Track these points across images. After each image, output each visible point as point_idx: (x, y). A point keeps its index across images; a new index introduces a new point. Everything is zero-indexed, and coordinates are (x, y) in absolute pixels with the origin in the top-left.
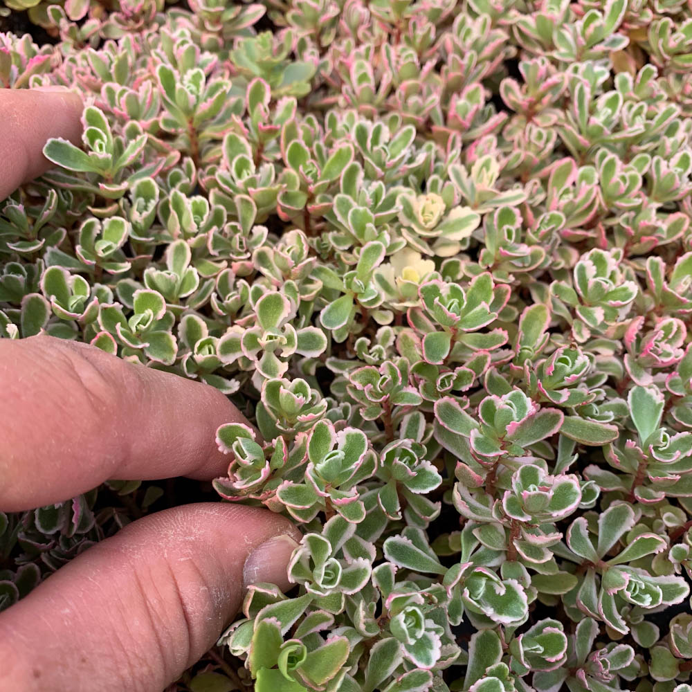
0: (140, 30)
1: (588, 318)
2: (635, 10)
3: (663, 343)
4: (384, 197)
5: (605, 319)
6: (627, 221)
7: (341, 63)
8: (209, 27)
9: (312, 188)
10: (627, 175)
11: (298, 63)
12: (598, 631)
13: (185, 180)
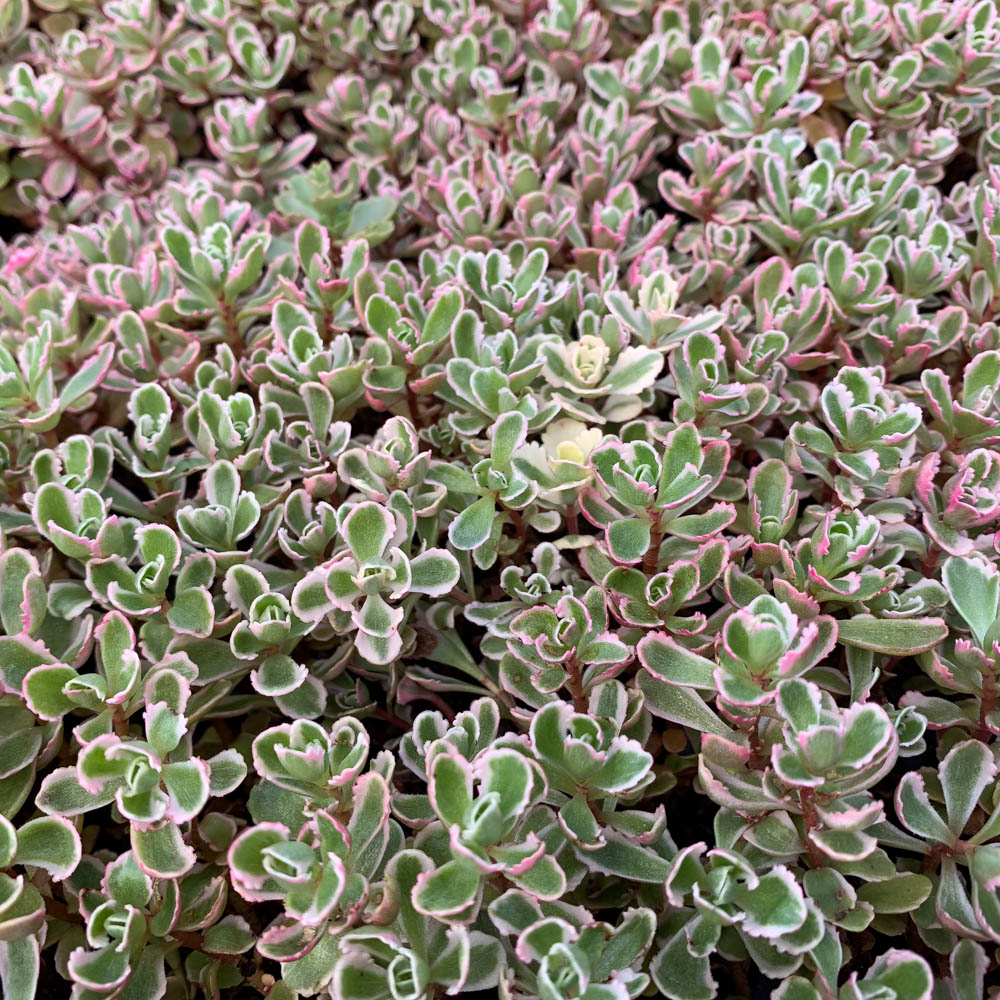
0: (147, 194)
1: (856, 467)
2: (821, 59)
3: (976, 487)
4: (516, 351)
5: (882, 466)
6: (878, 327)
7: (431, 189)
8: (240, 172)
9: (411, 356)
10: (864, 266)
11: (371, 199)
12: (986, 960)
13: (221, 375)
